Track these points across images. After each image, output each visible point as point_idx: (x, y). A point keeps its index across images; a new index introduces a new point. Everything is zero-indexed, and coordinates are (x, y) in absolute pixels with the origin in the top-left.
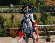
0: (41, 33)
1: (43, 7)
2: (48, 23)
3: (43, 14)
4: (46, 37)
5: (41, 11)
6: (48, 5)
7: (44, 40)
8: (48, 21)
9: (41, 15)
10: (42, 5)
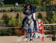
0: (47, 32)
1: (49, 6)
2: (54, 22)
3: (49, 13)
4: (51, 35)
5: (46, 10)
6: (53, 4)
7: (50, 39)
8: (54, 20)
9: (47, 14)
10: (47, 4)
